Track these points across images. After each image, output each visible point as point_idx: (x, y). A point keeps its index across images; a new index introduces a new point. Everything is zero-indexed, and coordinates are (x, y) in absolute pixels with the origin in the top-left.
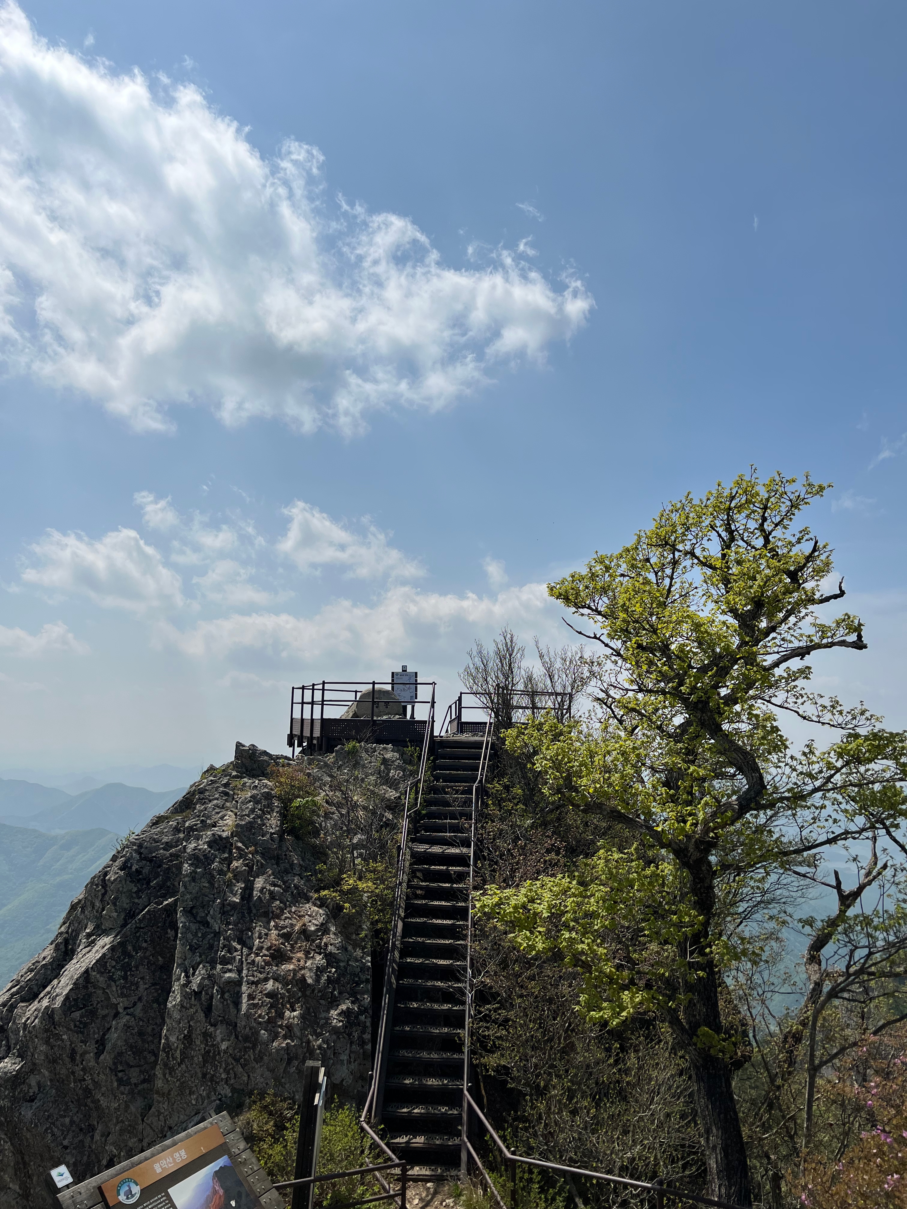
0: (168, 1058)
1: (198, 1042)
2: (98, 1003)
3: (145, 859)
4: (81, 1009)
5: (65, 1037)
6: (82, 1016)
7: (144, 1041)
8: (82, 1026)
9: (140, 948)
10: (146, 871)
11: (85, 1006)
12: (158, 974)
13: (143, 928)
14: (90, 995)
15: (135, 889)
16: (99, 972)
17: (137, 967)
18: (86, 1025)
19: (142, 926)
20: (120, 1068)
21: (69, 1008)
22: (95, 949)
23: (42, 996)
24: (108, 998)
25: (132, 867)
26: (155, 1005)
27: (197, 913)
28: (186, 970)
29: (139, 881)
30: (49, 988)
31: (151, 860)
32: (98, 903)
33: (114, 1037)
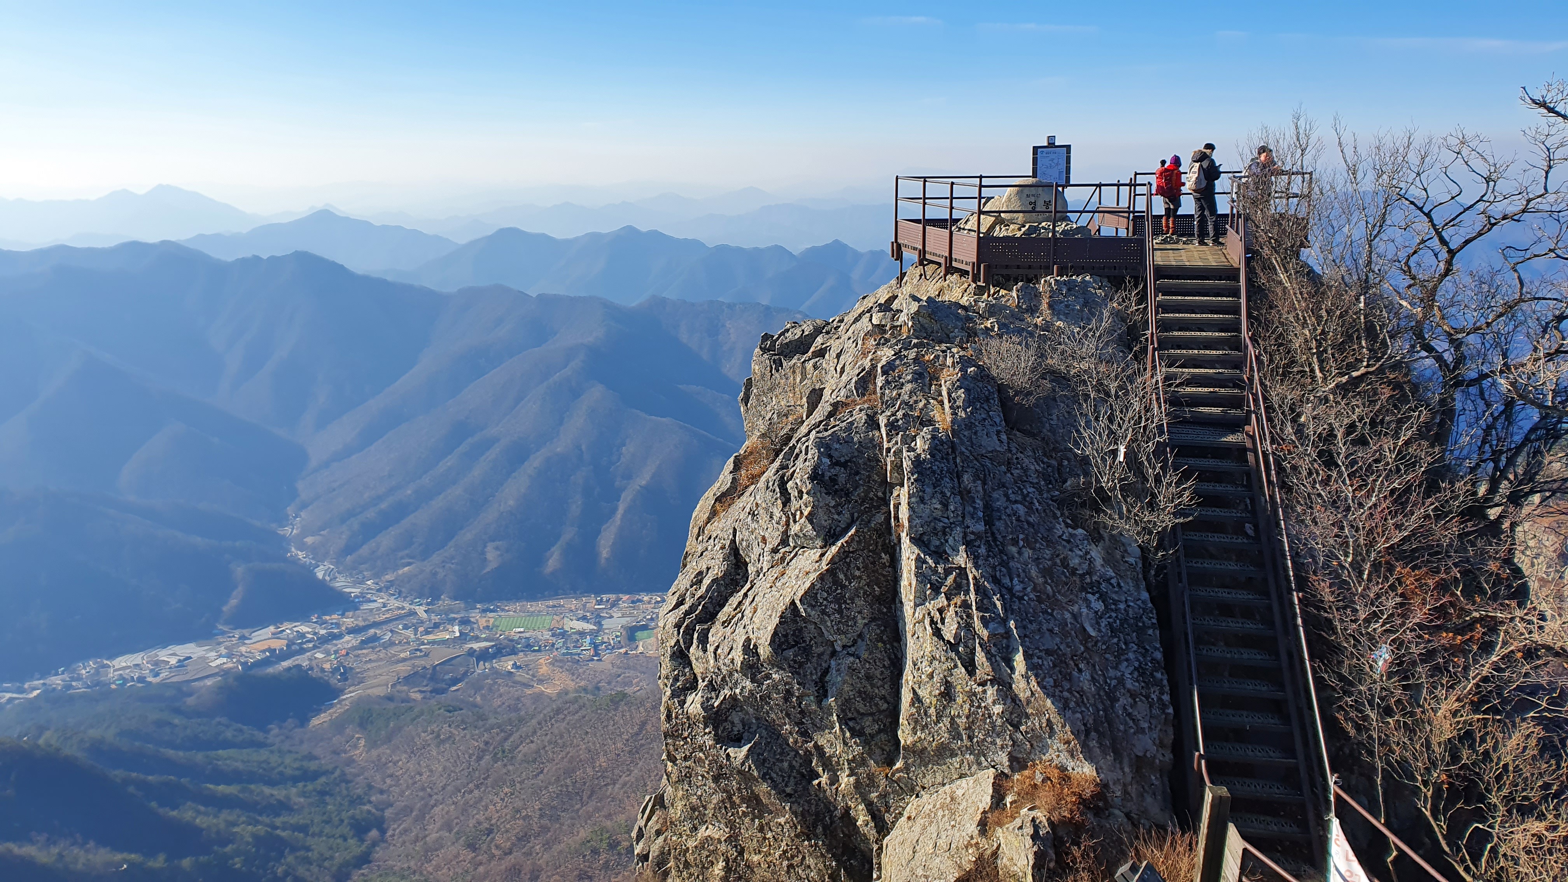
2: (811, 639)
3: (837, 463)
4: (794, 646)
5: (775, 676)
6: (795, 655)
7: (873, 686)
8: (797, 666)
9: (854, 577)
10: (842, 478)
12: (876, 606)
13: (853, 553)
14: (800, 630)
16: (809, 605)
17: (852, 599)
18: (801, 665)
21: (779, 645)
22: (792, 571)
23: (722, 616)
24: (822, 634)
25: (823, 475)
26: (880, 645)
27: (929, 541)
28: (929, 614)
29: (836, 491)
30: (727, 609)
31: (844, 465)
32: (777, 513)
33: (837, 680)
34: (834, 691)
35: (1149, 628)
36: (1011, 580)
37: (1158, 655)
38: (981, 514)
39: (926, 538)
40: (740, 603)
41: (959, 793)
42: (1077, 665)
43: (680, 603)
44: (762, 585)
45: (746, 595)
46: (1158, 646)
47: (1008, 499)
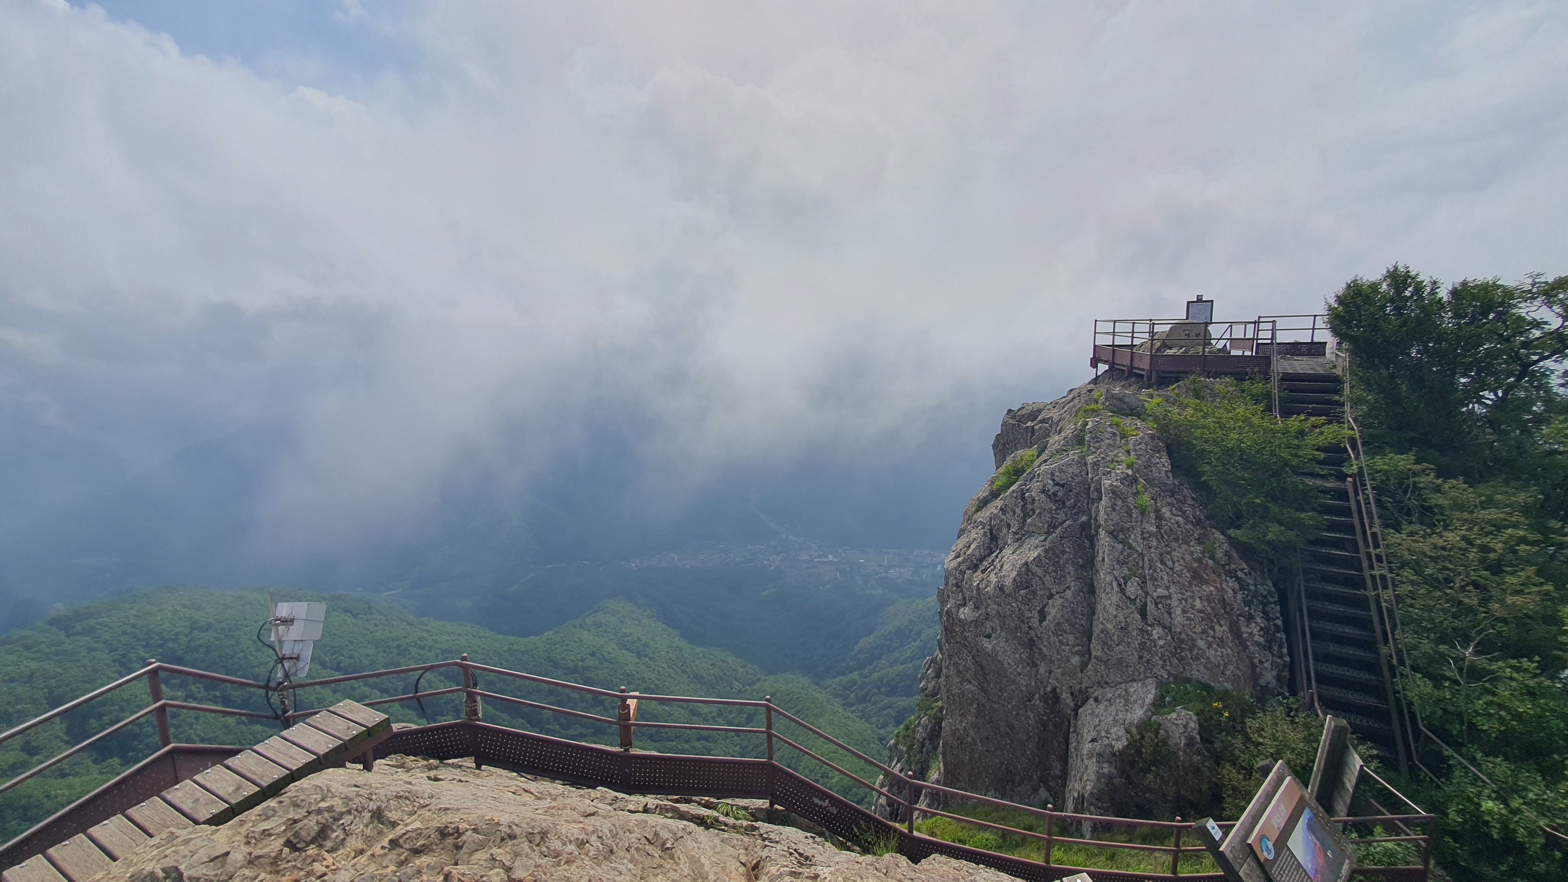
0: (1106, 638)
2: (1037, 586)
3: (1058, 484)
4: (1026, 589)
5: (1014, 604)
6: (1027, 594)
7: (1076, 618)
8: (1027, 600)
9: (1066, 552)
10: (1060, 494)
11: (1028, 587)
12: (1079, 571)
14: (1031, 580)
15: (1054, 508)
16: (1037, 566)
18: (1029, 600)
21: (1017, 587)
22: (1026, 546)
23: (982, 568)
24: (1044, 584)
25: (1049, 491)
26: (1081, 594)
27: (1118, 535)
28: (1116, 579)
29: (1056, 501)
30: (985, 563)
31: (1062, 486)
32: (1018, 511)
33: (1053, 612)
34: (1049, 618)
35: (1272, 603)
36: (1173, 564)
37: (1279, 622)
38: (1153, 521)
39: (1115, 533)
40: (993, 561)
41: (1132, 690)
42: (1219, 622)
43: (958, 556)
44: (1007, 551)
45: (997, 556)
46: (1278, 615)
47: (1172, 514)
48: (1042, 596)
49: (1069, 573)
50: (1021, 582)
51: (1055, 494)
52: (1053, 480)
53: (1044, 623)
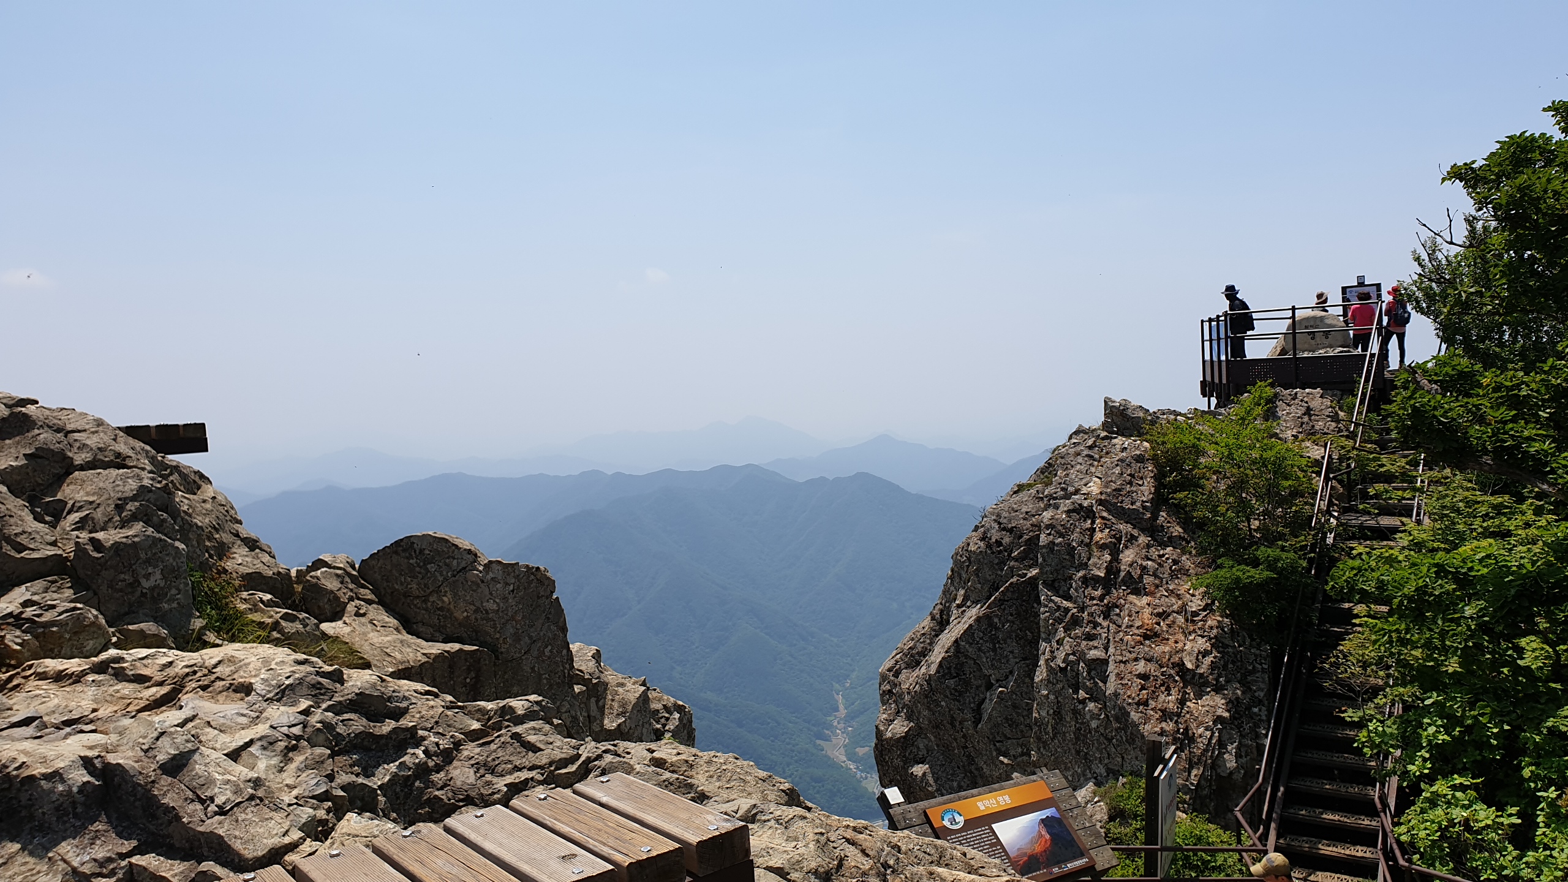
0: (1041, 732)
1: (1068, 719)
2: (971, 673)
4: (955, 677)
5: (943, 703)
8: (957, 694)
9: (1007, 621)
10: (1005, 542)
11: (958, 675)
12: (1027, 648)
13: (1007, 601)
14: (962, 665)
16: (968, 642)
17: (1005, 641)
18: (961, 694)
19: (1006, 598)
20: (998, 738)
24: (979, 669)
26: (1027, 680)
27: (1059, 587)
33: (988, 707)
34: (985, 717)
40: (933, 650)
43: (898, 653)
45: (936, 643)
48: (978, 687)
49: (1012, 652)
50: (949, 668)
51: (999, 543)
52: (1000, 523)
53: (980, 726)
